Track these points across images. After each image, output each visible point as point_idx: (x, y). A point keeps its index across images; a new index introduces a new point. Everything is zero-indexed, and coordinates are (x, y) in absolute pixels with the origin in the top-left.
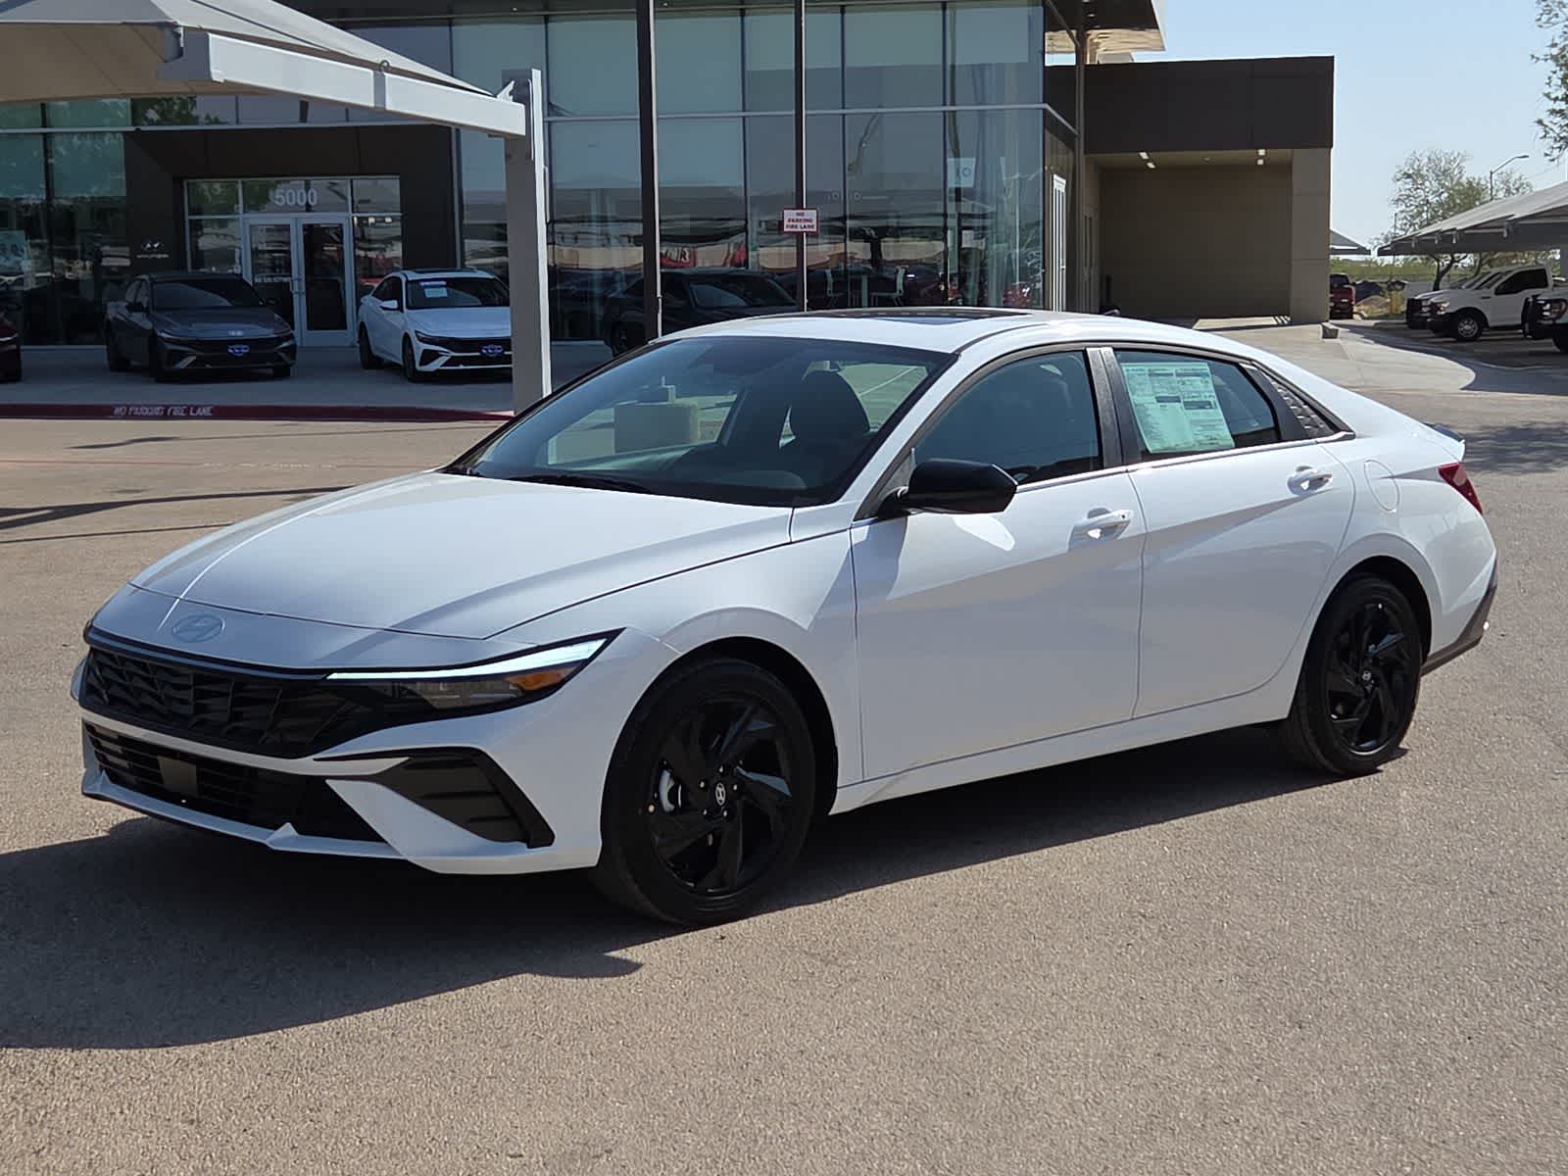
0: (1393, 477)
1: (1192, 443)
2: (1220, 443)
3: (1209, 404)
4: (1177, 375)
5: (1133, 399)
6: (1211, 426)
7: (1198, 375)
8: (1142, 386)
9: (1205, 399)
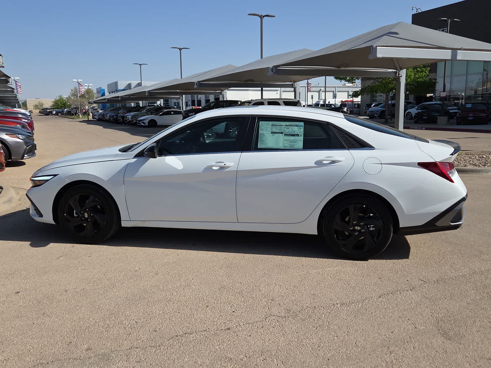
0: (381, 164)
1: (281, 146)
2: (295, 147)
3: (298, 135)
4: (286, 126)
5: (260, 132)
6: (295, 141)
7: (297, 126)
8: (266, 129)
9: (296, 133)
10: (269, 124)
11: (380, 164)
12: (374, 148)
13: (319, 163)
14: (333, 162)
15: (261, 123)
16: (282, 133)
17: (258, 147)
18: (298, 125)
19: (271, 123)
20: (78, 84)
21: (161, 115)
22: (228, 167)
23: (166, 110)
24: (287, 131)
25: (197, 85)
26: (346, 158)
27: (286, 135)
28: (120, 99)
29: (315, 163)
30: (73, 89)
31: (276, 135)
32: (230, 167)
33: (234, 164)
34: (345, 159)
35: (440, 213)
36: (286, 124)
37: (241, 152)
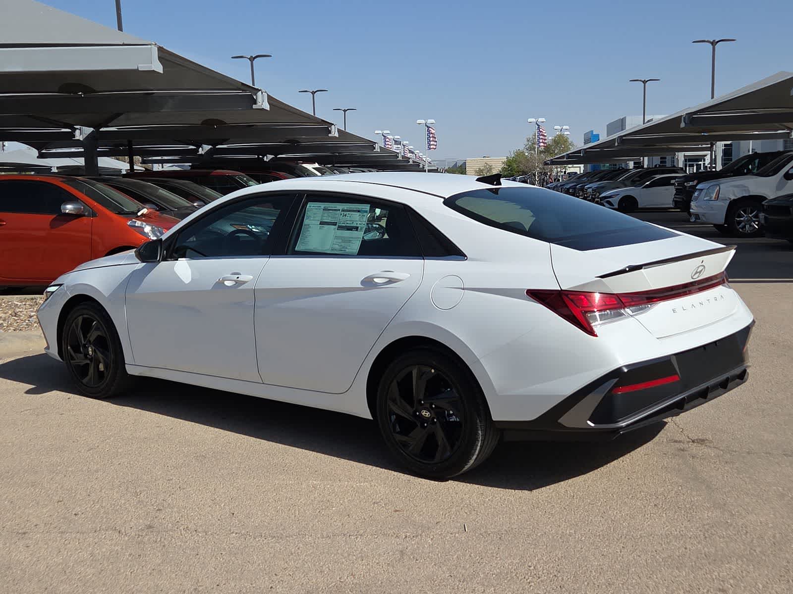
0: (464, 289)
1: (327, 249)
2: (347, 250)
3: (357, 228)
4: (343, 211)
5: (306, 222)
6: (349, 241)
7: (359, 211)
8: (315, 216)
9: (355, 225)
10: (320, 207)
11: (462, 289)
12: (466, 256)
13: (368, 283)
14: (391, 281)
15: (310, 205)
16: (335, 224)
17: (296, 248)
18: (360, 209)
19: (323, 205)
20: (537, 126)
21: (648, 186)
22: (244, 282)
23: (658, 177)
24: (343, 220)
25: (685, 122)
26: (411, 275)
27: (341, 228)
28: (582, 155)
29: (363, 282)
30: (531, 137)
31: (326, 227)
32: (247, 282)
33: (252, 277)
34: (409, 275)
35: (565, 397)
36: (343, 207)
37: (269, 256)
